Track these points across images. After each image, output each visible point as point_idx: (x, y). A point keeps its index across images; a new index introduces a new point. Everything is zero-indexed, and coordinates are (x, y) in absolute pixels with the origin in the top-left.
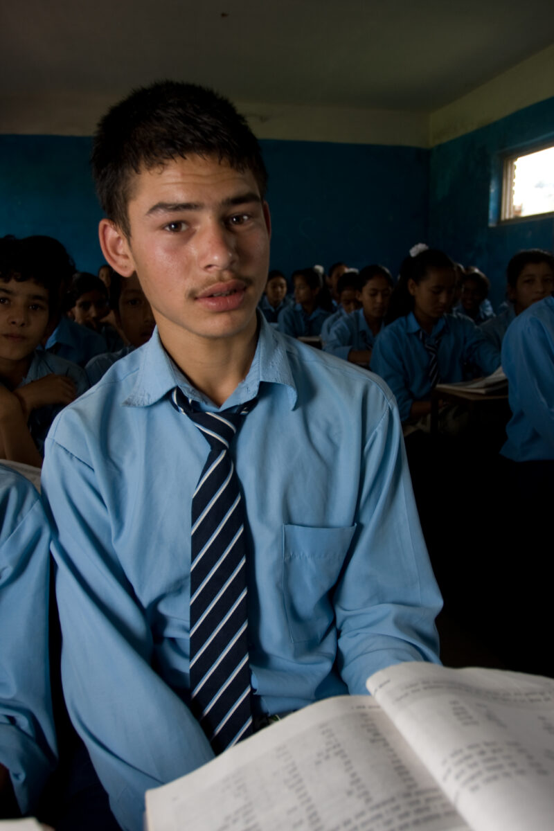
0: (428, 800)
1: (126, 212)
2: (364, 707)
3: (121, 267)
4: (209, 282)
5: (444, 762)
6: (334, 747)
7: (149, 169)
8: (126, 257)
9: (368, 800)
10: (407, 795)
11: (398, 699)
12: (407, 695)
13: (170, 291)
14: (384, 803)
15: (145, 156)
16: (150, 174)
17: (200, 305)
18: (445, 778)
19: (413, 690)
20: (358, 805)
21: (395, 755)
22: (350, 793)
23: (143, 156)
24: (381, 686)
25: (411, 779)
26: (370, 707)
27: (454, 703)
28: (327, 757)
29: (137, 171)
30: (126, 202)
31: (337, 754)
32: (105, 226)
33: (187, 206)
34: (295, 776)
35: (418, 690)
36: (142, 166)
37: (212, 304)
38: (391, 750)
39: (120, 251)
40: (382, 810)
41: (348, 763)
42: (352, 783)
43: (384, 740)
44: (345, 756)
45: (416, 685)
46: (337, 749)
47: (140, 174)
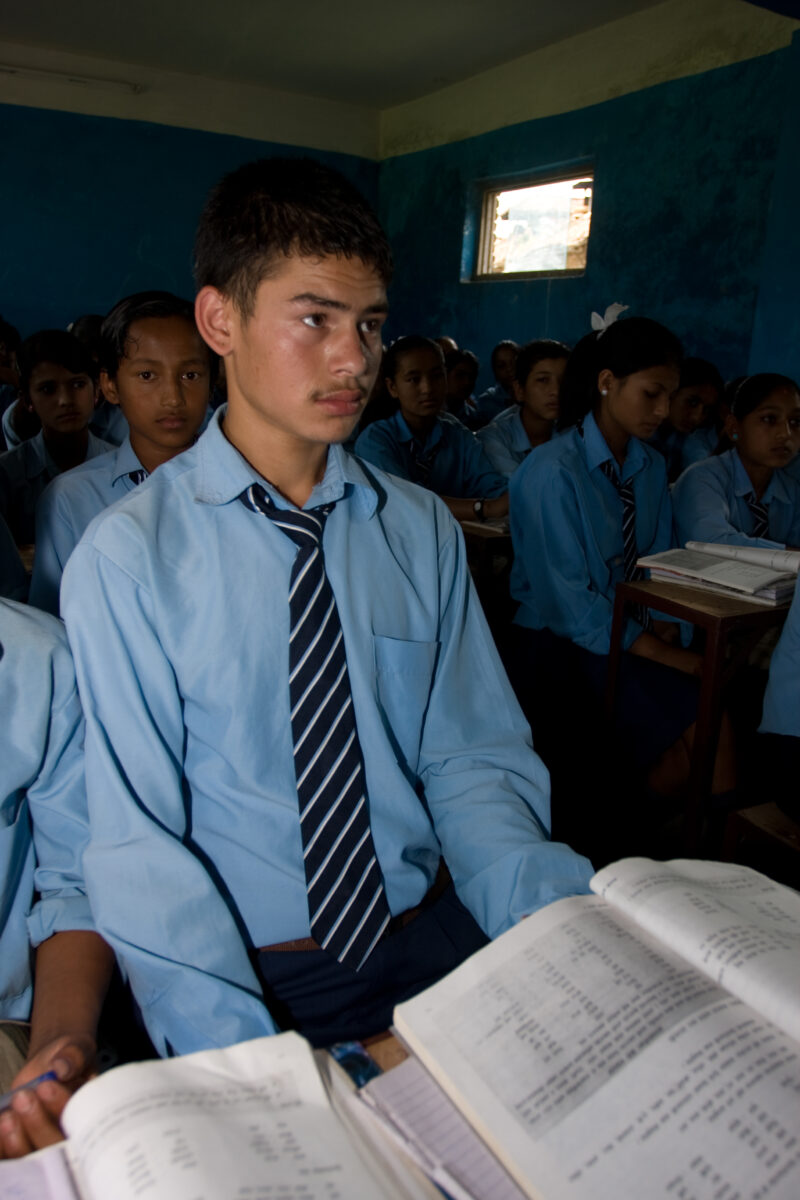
0: (690, 980)
2: (593, 906)
4: (337, 387)
5: (702, 946)
6: (586, 944)
7: (302, 256)
8: (226, 334)
9: (638, 986)
10: (672, 978)
11: (633, 896)
12: (640, 891)
14: (655, 986)
16: (303, 261)
17: (318, 407)
18: (706, 960)
19: (643, 886)
20: (632, 991)
21: (644, 947)
22: (618, 982)
24: (609, 885)
25: (668, 965)
26: (600, 906)
27: (688, 894)
28: (582, 954)
31: (591, 950)
34: (555, 975)
35: (649, 885)
36: (294, 249)
37: (333, 407)
38: (639, 942)
39: (217, 324)
40: (654, 992)
41: (604, 957)
42: (617, 974)
43: (627, 934)
44: (599, 952)
45: (645, 881)
46: (589, 946)
47: (291, 258)
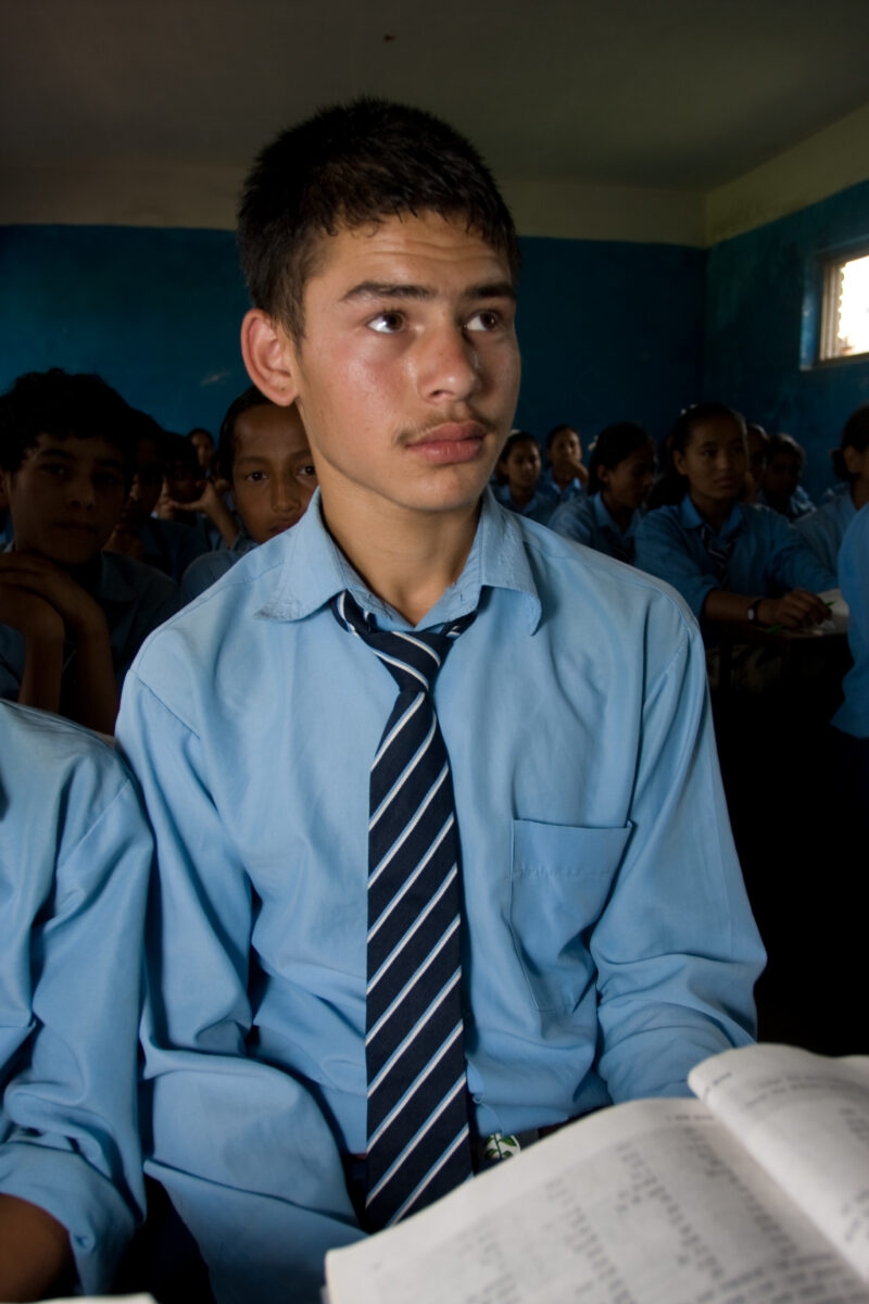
0: (820, 1274)
1: (300, 299)
2: (686, 1117)
3: (275, 389)
4: (434, 420)
5: (846, 1210)
6: (647, 1183)
7: (351, 229)
8: (286, 374)
9: (717, 1273)
10: (783, 1265)
11: (750, 1105)
12: (763, 1097)
13: (367, 430)
14: (745, 1278)
15: (347, 206)
16: (353, 236)
17: (412, 455)
18: (849, 1237)
19: (771, 1090)
20: (702, 1281)
21: (751, 1198)
22: (683, 1261)
23: (342, 207)
24: (716, 1083)
25: (785, 1238)
26: (698, 1118)
27: (848, 1112)
28: (637, 1200)
29: (330, 231)
30: (303, 279)
31: (653, 1194)
32: (254, 320)
33: (410, 291)
34: (584, 1231)
35: (783, 1091)
36: (340, 222)
37: (434, 452)
38: (743, 1189)
39: (276, 363)
40: (744, 1290)
41: (673, 1209)
42: (686, 1243)
43: (728, 1172)
44: (666, 1198)
45: (776, 1081)
46: (652, 1187)
47: (336, 235)
